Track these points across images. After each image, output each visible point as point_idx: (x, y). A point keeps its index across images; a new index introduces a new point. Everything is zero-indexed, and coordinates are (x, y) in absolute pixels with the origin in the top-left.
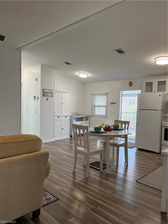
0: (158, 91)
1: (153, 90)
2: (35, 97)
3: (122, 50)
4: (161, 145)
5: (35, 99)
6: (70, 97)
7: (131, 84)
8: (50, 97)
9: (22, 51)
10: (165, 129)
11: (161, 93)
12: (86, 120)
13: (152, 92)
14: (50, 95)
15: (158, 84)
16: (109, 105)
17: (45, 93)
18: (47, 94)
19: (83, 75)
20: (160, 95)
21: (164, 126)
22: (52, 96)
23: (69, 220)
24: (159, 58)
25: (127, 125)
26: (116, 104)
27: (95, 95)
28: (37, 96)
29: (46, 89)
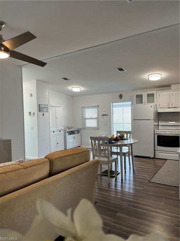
0: (147, 103)
1: (143, 102)
2: (30, 113)
3: (123, 68)
4: (155, 150)
5: (30, 115)
6: (62, 110)
7: (121, 96)
8: (45, 112)
9: (23, 68)
10: (158, 136)
11: (152, 104)
12: (77, 133)
13: (142, 103)
14: (45, 110)
15: (147, 96)
16: (101, 117)
17: (41, 109)
18: (43, 109)
19: (76, 89)
20: (151, 107)
21: (157, 134)
22: (47, 111)
23: (117, 214)
24: (152, 75)
25: (129, 135)
26: (108, 115)
27: (85, 108)
28: (32, 112)
29: (42, 105)
